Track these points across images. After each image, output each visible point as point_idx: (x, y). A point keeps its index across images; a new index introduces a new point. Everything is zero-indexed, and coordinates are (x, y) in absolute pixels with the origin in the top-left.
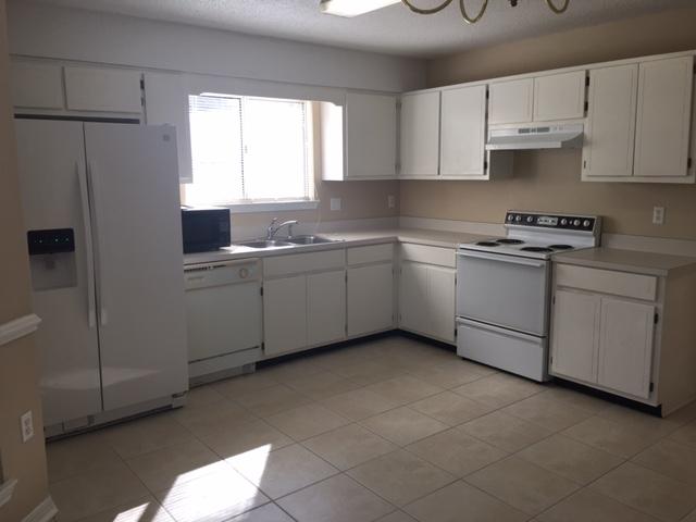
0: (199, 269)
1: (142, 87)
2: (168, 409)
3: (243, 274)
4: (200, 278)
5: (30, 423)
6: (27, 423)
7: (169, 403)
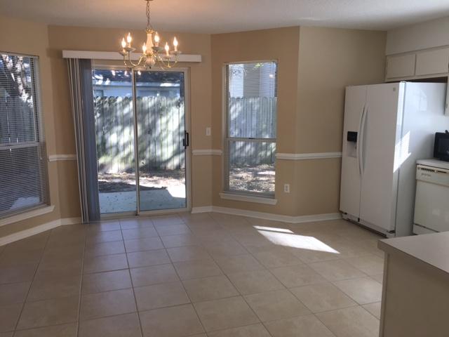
0: (430, 170)
2: (384, 237)
5: (288, 188)
6: (287, 187)
7: (385, 233)
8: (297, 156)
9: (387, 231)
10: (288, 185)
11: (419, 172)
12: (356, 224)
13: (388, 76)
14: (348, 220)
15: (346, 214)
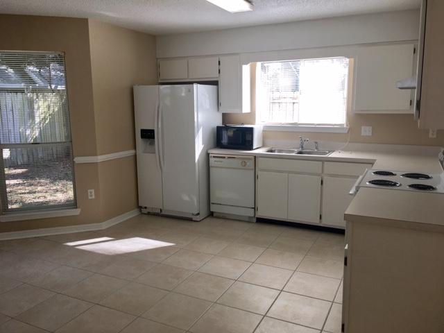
0: (221, 157)
1: (219, 64)
2: (190, 220)
3: (243, 164)
4: (221, 162)
5: (93, 194)
6: (91, 193)
7: (190, 216)
8: (100, 158)
9: (193, 214)
10: (93, 191)
11: (212, 160)
12: (160, 215)
13: (161, 78)
14: (149, 213)
15: (146, 208)
